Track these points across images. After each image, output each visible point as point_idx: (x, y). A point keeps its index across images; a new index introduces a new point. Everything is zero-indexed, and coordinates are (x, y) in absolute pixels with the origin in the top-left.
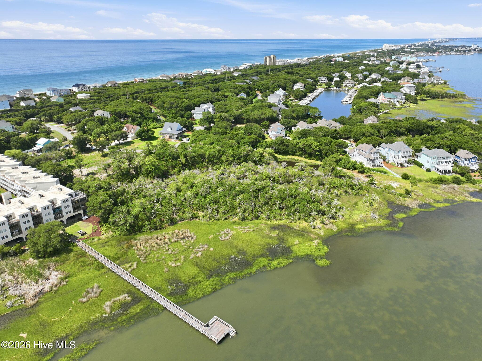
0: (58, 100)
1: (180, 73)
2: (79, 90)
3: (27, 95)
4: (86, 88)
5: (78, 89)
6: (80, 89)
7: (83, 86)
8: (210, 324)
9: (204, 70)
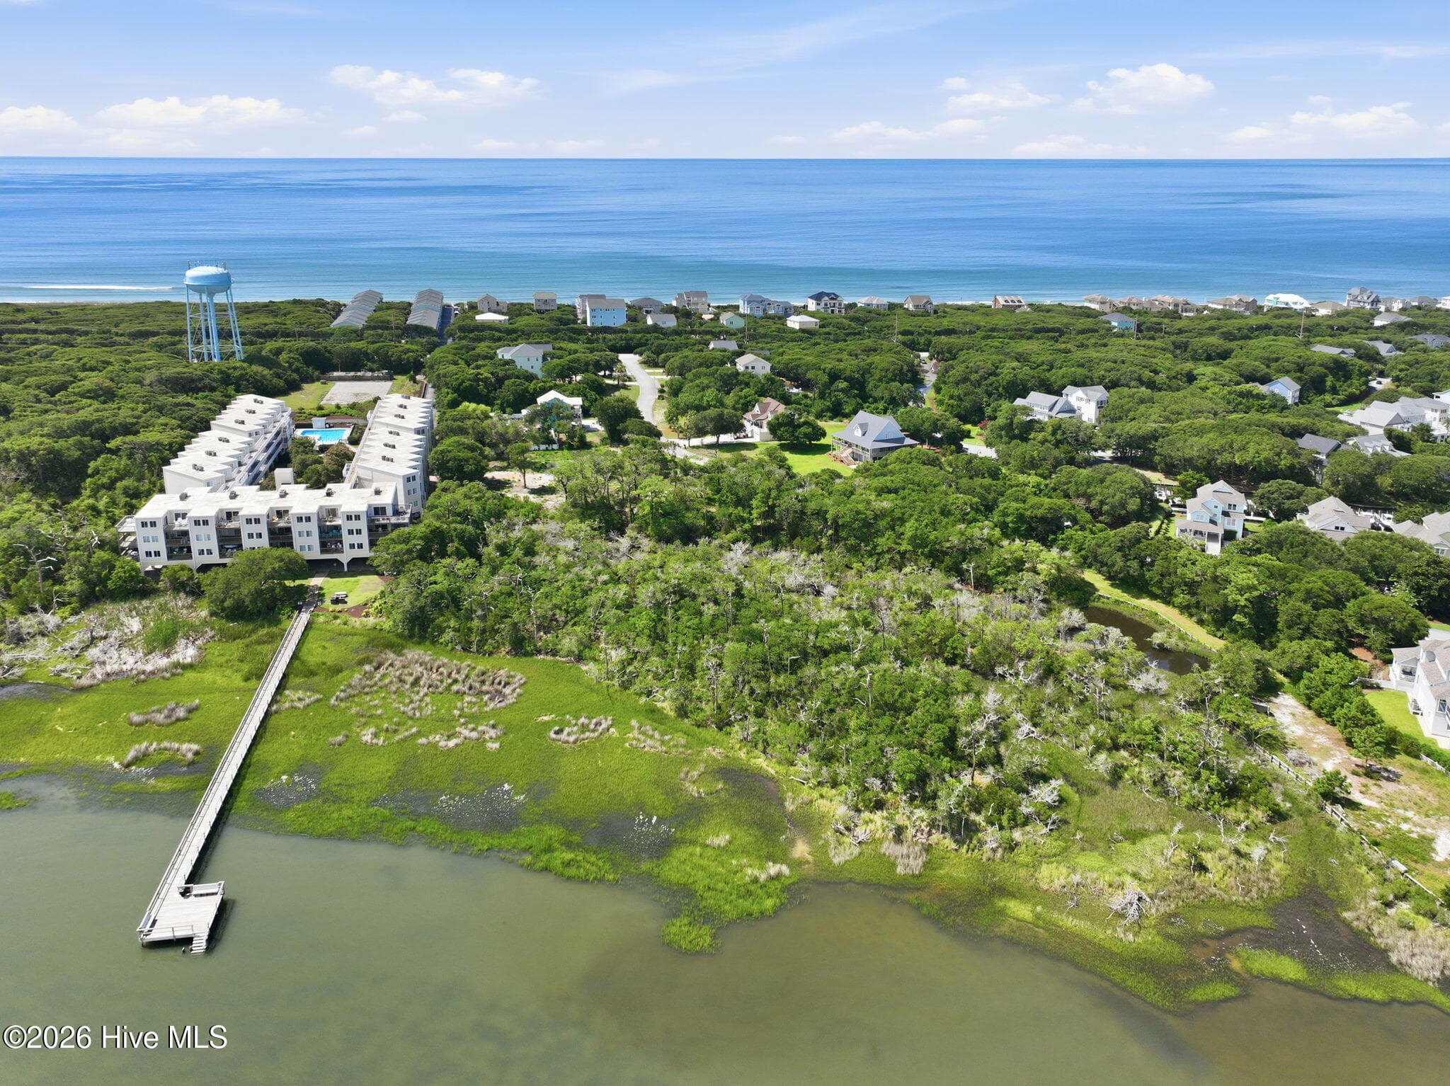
0: (732, 323)
1: (1160, 297)
2: (819, 307)
3: (694, 304)
4: (840, 304)
5: (818, 304)
6: (822, 305)
7: (832, 299)
8: (194, 892)
9: (1271, 297)
